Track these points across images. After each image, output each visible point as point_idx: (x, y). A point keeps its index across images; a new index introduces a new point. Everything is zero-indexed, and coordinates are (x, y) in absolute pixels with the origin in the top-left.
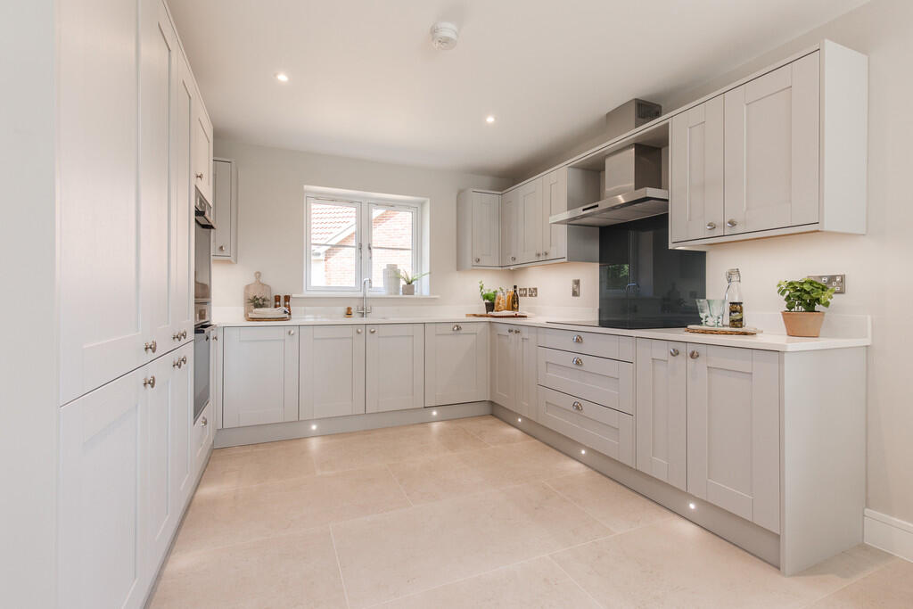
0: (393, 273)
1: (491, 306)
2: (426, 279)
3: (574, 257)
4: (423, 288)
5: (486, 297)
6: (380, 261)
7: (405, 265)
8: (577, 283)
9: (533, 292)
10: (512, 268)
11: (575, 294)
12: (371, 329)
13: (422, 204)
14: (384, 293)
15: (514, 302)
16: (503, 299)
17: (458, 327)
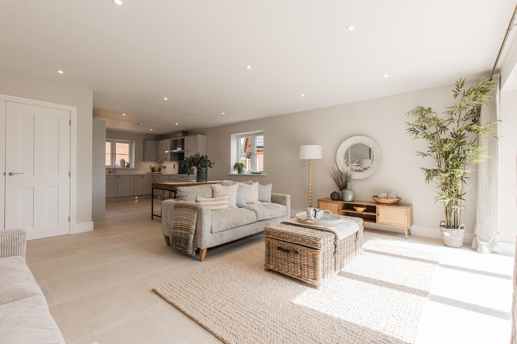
0: (123, 162)
1: (153, 171)
2: (133, 164)
3: (172, 160)
4: (133, 166)
5: (151, 168)
6: (118, 159)
7: (127, 160)
8: (174, 165)
9: (165, 167)
10: (161, 162)
11: (174, 168)
12: (119, 176)
13: (132, 142)
14: (120, 167)
15: (160, 170)
16: (157, 169)
17: (143, 176)
